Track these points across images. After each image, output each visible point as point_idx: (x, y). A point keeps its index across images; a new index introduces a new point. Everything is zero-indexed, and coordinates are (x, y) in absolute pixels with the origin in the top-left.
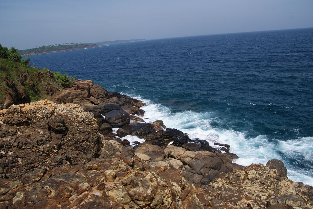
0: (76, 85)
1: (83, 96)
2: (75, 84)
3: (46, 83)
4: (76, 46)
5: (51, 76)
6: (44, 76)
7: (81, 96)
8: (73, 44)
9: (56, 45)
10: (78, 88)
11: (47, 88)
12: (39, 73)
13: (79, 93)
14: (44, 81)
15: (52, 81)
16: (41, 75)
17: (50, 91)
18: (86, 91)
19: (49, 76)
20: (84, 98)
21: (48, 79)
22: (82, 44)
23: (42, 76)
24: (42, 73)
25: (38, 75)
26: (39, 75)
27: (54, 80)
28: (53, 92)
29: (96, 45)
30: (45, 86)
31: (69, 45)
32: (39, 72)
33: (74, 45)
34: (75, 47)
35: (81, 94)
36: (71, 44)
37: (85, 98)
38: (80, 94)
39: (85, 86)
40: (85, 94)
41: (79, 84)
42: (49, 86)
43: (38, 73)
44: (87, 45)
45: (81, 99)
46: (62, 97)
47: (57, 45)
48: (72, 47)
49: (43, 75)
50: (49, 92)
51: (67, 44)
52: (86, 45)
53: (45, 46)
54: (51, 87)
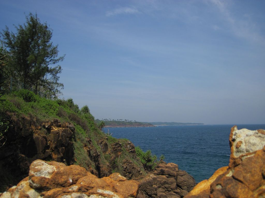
0: (160, 169)
1: (169, 186)
2: (158, 167)
3: (124, 160)
4: (130, 123)
5: (132, 151)
6: (122, 149)
7: (167, 186)
8: (127, 121)
9: (110, 120)
10: (162, 173)
11: (125, 167)
12: (117, 144)
13: (164, 180)
14: (121, 156)
15: (133, 158)
16: (119, 146)
17: (129, 172)
18: (172, 179)
19: (129, 150)
20: (170, 189)
21: (127, 154)
22: (136, 122)
23: (119, 148)
24: (120, 145)
25: (114, 146)
26: (116, 146)
27: (135, 157)
28: (132, 175)
29: (151, 125)
30: (123, 164)
31: (123, 122)
32: (117, 142)
33: (129, 122)
34: (129, 125)
35: (167, 183)
36: (125, 121)
37: (172, 189)
38: (165, 183)
39: (172, 172)
40: (172, 183)
41: (163, 167)
42: (128, 165)
43: (114, 144)
44: (142, 124)
45: (166, 191)
46: (144, 184)
47: (112, 120)
48: (125, 124)
49: (121, 147)
50: (127, 174)
51: (121, 121)
52: (140, 124)
53: (99, 119)
54: (130, 166)
